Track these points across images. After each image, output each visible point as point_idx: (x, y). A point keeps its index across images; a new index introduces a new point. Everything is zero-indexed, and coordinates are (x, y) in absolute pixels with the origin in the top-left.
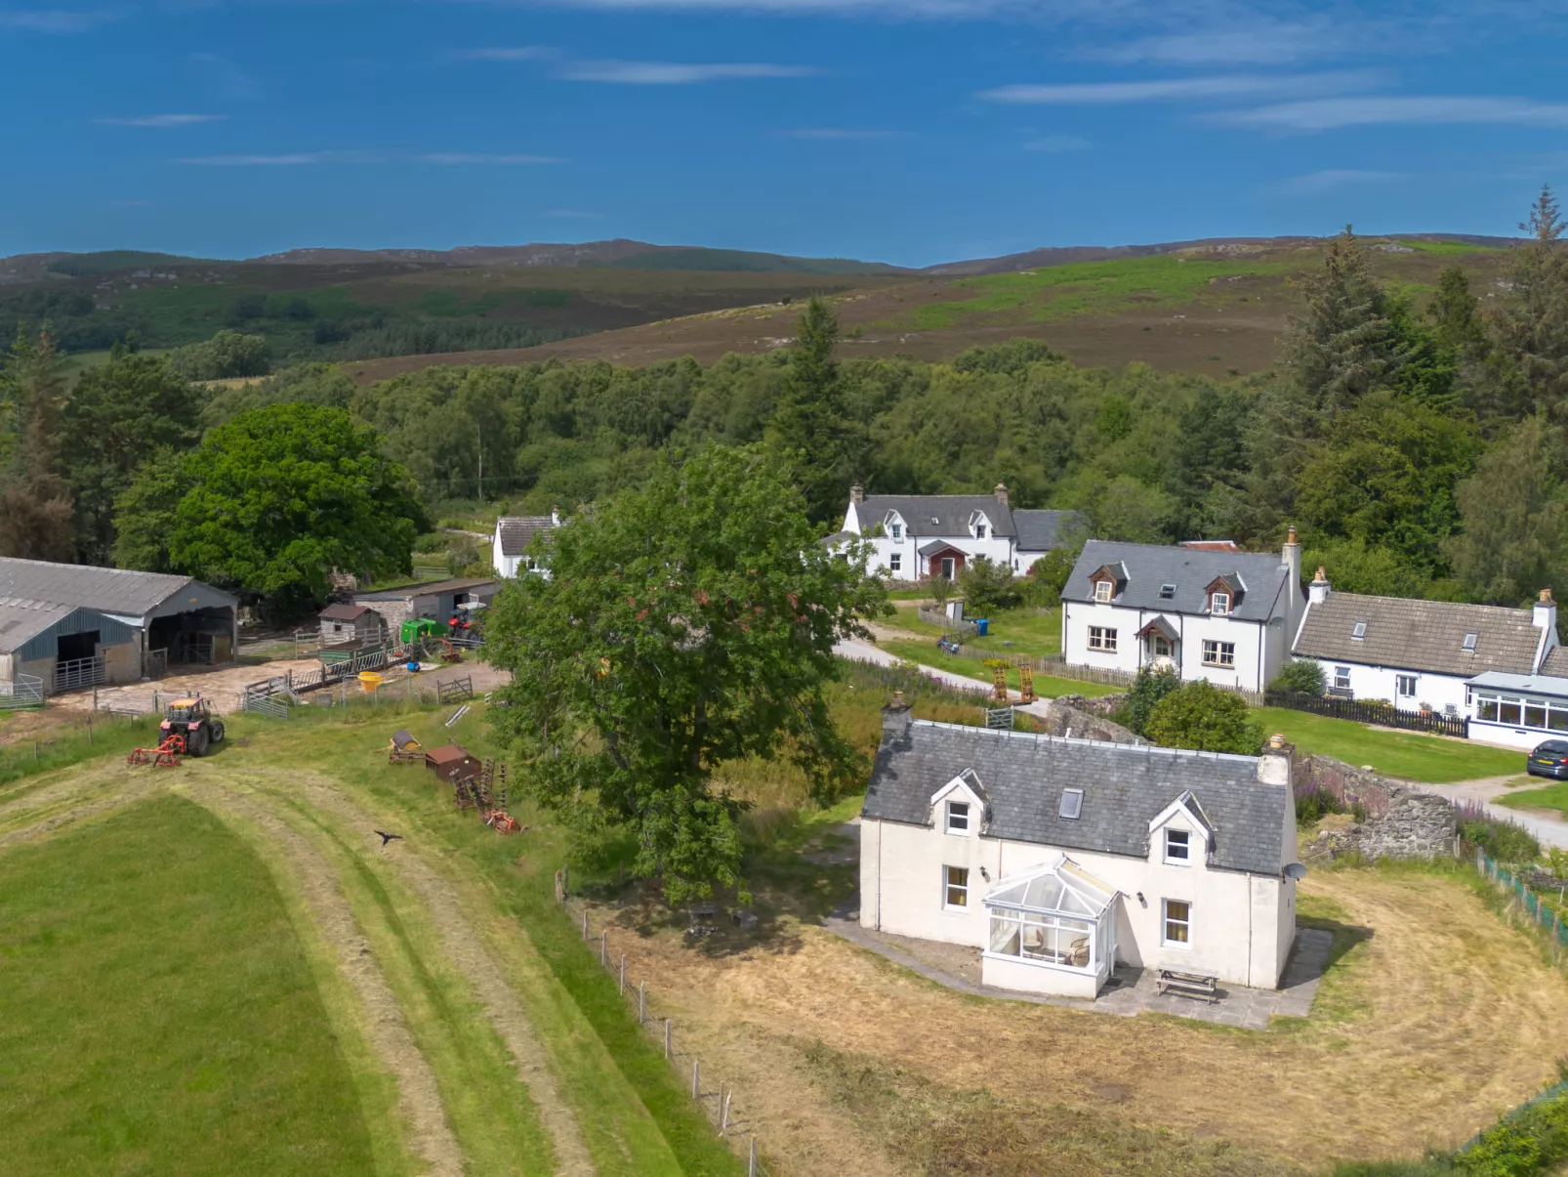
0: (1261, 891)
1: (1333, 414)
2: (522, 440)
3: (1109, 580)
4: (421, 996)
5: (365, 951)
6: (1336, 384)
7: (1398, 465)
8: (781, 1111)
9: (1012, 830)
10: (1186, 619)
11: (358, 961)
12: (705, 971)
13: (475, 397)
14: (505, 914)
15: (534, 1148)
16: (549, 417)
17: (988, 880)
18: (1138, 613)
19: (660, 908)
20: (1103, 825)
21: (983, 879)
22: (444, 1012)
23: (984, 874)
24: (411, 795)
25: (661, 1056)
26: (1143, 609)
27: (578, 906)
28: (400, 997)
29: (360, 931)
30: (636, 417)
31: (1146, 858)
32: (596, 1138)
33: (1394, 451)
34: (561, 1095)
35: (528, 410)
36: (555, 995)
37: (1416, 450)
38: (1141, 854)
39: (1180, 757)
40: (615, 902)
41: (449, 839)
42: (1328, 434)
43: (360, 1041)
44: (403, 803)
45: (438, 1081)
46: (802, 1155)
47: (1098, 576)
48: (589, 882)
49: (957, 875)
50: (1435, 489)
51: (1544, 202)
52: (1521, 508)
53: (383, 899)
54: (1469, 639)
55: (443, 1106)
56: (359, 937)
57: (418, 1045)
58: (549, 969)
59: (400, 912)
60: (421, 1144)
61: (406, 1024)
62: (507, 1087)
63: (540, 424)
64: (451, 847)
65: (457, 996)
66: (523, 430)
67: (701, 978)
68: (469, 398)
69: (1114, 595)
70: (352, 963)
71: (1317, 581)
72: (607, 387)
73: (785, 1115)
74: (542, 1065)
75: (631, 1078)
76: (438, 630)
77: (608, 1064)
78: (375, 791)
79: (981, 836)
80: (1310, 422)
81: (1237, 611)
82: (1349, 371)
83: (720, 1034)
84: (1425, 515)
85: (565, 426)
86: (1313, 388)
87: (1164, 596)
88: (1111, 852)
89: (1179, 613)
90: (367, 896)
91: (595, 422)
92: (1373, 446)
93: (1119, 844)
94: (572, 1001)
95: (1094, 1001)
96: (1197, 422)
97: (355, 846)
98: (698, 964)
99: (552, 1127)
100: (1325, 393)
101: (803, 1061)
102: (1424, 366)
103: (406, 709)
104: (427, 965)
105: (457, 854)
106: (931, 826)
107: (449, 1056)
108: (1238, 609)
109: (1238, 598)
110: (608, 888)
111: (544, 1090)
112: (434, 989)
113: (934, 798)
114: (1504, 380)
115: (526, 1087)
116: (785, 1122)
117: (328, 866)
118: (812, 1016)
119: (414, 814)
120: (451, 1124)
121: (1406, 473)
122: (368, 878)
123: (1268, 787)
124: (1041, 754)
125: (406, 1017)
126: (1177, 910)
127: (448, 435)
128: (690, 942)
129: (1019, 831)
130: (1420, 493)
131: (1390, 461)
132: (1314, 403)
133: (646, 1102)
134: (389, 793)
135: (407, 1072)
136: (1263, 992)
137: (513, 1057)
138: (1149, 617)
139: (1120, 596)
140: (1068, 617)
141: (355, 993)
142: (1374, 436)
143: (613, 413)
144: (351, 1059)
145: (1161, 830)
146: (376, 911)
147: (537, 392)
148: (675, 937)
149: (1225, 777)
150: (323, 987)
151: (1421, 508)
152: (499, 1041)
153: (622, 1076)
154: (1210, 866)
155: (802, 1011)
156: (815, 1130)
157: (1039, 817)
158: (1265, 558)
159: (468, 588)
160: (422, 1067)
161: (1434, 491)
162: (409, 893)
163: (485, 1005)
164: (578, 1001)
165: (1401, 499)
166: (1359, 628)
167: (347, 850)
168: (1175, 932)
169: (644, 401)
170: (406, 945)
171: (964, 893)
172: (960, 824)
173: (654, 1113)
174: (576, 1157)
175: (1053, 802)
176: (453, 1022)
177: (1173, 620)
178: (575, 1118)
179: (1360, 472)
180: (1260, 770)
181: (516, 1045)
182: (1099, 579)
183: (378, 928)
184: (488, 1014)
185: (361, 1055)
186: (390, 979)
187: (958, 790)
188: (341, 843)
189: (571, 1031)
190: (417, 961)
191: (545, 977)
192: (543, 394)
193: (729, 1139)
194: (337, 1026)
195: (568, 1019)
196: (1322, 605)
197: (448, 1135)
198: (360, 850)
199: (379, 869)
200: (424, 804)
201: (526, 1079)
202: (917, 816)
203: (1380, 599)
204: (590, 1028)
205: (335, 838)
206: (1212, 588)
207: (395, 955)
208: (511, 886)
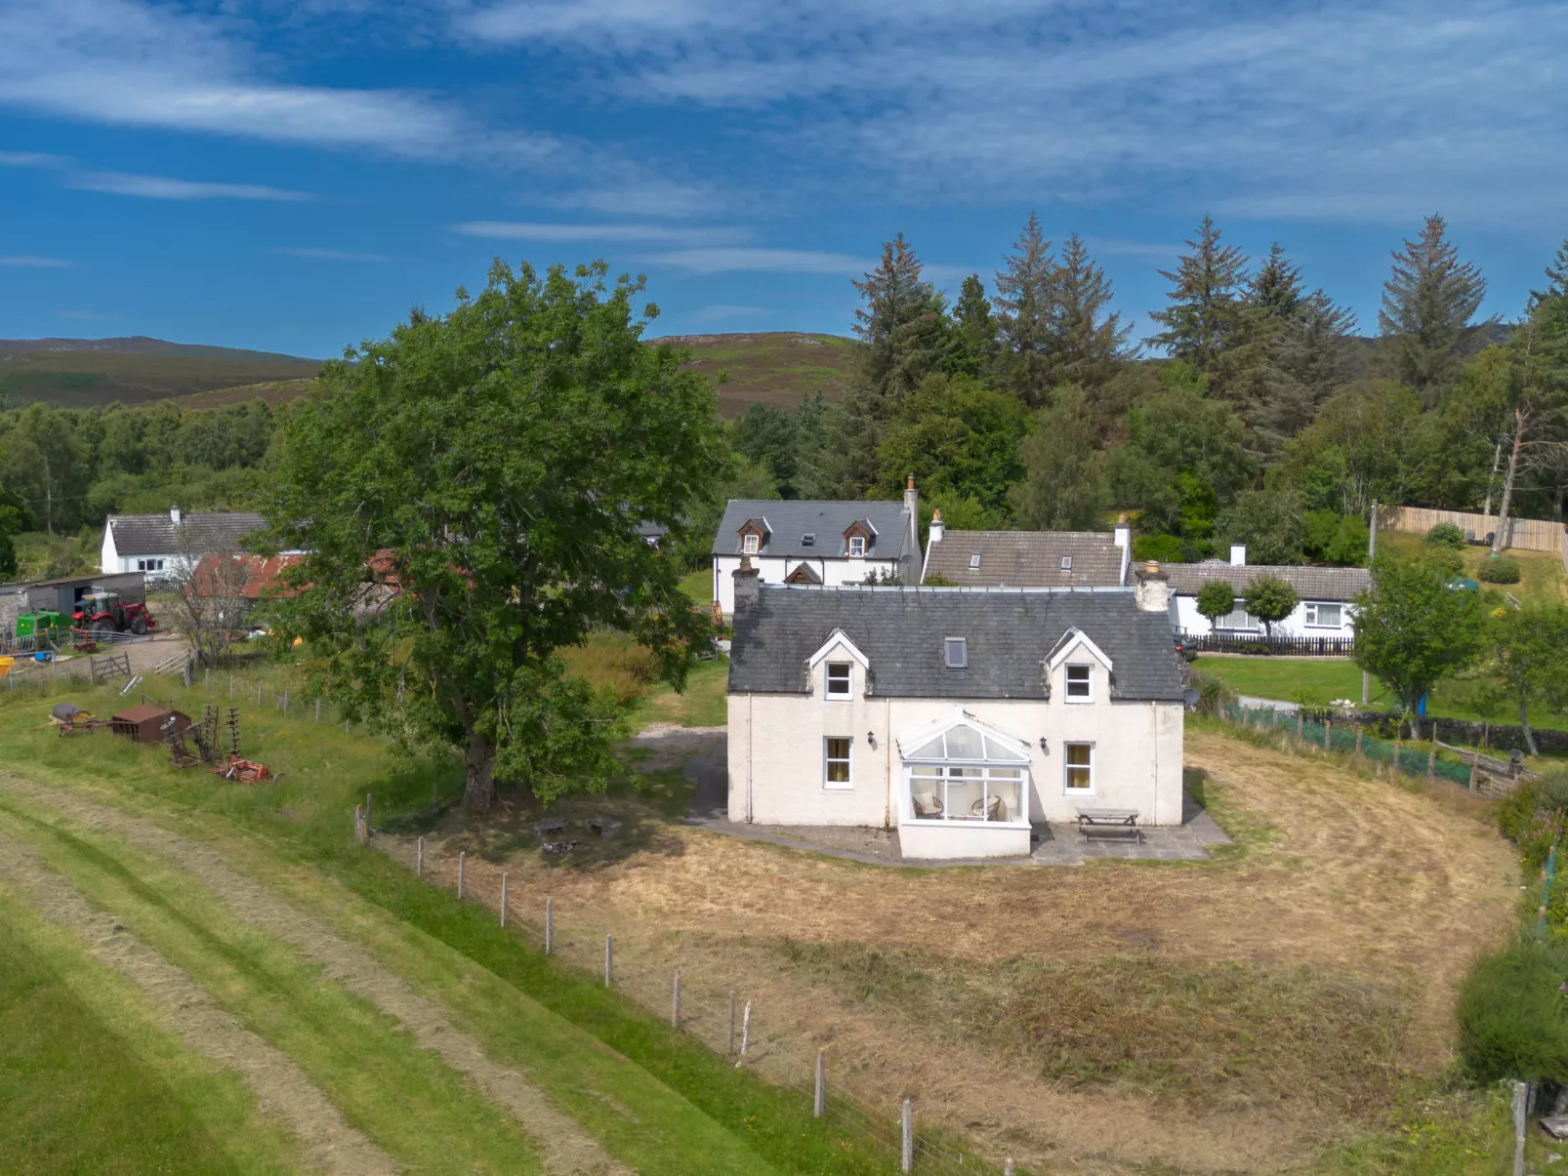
0: (1166, 718)
1: (900, 396)
2: (93, 476)
3: (757, 533)
4: (227, 969)
5: (119, 928)
6: (898, 370)
7: (963, 434)
8: (793, 1022)
9: (899, 687)
10: (827, 564)
11: (113, 942)
12: (588, 887)
13: (42, 427)
14: (297, 864)
15: (493, 1131)
16: (119, 455)
17: (875, 748)
18: (782, 562)
19: (492, 832)
20: (994, 672)
21: (869, 746)
22: (269, 982)
23: (870, 741)
24: (102, 763)
25: (599, 985)
26: (788, 558)
27: (388, 843)
28: (195, 973)
29: (98, 907)
30: (214, 453)
31: (1047, 699)
32: (572, 1098)
33: (957, 421)
34: (492, 1054)
35: (95, 449)
36: (412, 939)
37: (975, 419)
38: (1041, 695)
39: (1056, 594)
40: (433, 834)
41: (180, 799)
42: (896, 412)
43: (160, 1036)
44: (98, 772)
45: (304, 1069)
46: (854, 1069)
47: (746, 529)
48: (392, 817)
49: (838, 747)
50: (991, 451)
51: (1032, 225)
52: (1073, 457)
53: (119, 870)
54: (1066, 562)
55: (329, 1098)
56: (102, 914)
57: (250, 1027)
58: (389, 915)
59: (148, 879)
60: (320, 1158)
61: (220, 1005)
62: (409, 1060)
63: (111, 462)
64: (186, 807)
65: (279, 960)
66: (92, 467)
67: (588, 896)
68: (34, 428)
69: (760, 548)
70: (105, 944)
71: (935, 521)
72: (178, 426)
73: (801, 1027)
74: (445, 1023)
75: (575, 1019)
76: (62, 621)
77: (534, 1009)
78: (52, 764)
79: (867, 697)
80: (875, 406)
81: (871, 553)
82: (909, 358)
83: (653, 949)
84: (984, 475)
85: (136, 463)
86: (876, 378)
87: (805, 544)
88: (1011, 698)
89: (822, 559)
90: (90, 869)
91: (170, 460)
92: (938, 419)
93: (1017, 688)
94: (441, 943)
95: (1030, 856)
96: (750, 431)
97: (50, 820)
98: (575, 882)
99: (505, 1099)
100: (888, 379)
101: (783, 961)
102: (959, 358)
103: (53, 692)
104: (218, 933)
105: (197, 812)
106: (808, 693)
107: (304, 1035)
108: (872, 550)
109: (871, 541)
110: (417, 820)
111: (468, 1054)
112: (244, 960)
113: (813, 660)
114: (1014, 371)
115: (435, 1053)
116: (808, 1035)
117: (20, 842)
118: (749, 913)
119: (117, 781)
120: (353, 1120)
121: (968, 440)
122: (85, 851)
123: (1150, 614)
124: (910, 607)
125: (217, 997)
126: (1078, 752)
127: (14, 465)
128: (551, 859)
129: (908, 687)
130: (979, 457)
131: (954, 430)
132: (879, 389)
133: (610, 1042)
134: (76, 764)
135: (252, 1064)
136: (1172, 828)
137: (397, 1021)
138: (794, 565)
139: (765, 548)
140: (718, 571)
141: (124, 978)
142: (937, 410)
143: (189, 449)
144: (156, 1062)
145: (1063, 665)
146: (111, 883)
147: (103, 432)
148: (530, 860)
149: (1105, 609)
150: (72, 979)
151: (980, 470)
152: (366, 1005)
153: (560, 1019)
154: (1114, 699)
155: (737, 909)
156: (855, 1037)
157: (925, 671)
158: (889, 506)
159: (90, 581)
160: (272, 1054)
161: (990, 456)
162: (149, 859)
163: (324, 966)
164: (450, 942)
165: (965, 463)
166: (975, 560)
167: (42, 825)
168: (1077, 777)
169: (220, 438)
170: (175, 915)
171: (845, 766)
172: (840, 687)
173: (633, 1056)
174: (559, 1131)
175: (936, 654)
176: (287, 992)
177: (815, 566)
178: (529, 1080)
179: (930, 441)
180: (1139, 598)
181: (394, 1004)
182: (747, 532)
183: (126, 901)
184: (333, 975)
185: (169, 1054)
186: (169, 954)
187: (840, 647)
188: (27, 818)
189: (459, 976)
190: (199, 930)
191: (387, 922)
192: (110, 431)
193: (753, 1067)
194: (114, 1023)
195: (449, 966)
196: (942, 542)
197: (356, 1137)
198: (58, 822)
199: (95, 840)
200: (127, 770)
201: (431, 1043)
202: (793, 684)
203: (988, 534)
204: (485, 972)
205: (17, 814)
206: (848, 534)
207: (164, 927)
208: (290, 834)
